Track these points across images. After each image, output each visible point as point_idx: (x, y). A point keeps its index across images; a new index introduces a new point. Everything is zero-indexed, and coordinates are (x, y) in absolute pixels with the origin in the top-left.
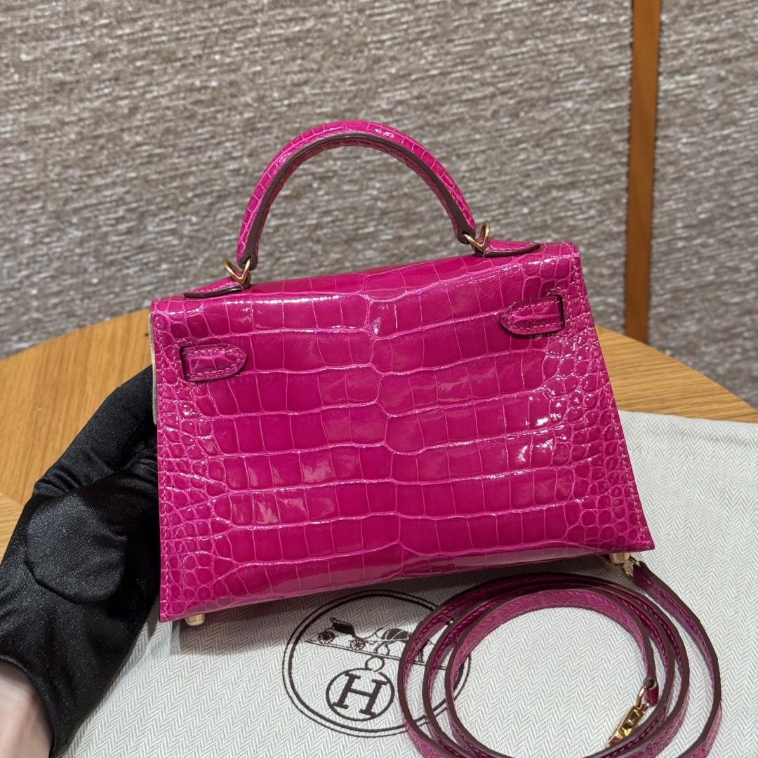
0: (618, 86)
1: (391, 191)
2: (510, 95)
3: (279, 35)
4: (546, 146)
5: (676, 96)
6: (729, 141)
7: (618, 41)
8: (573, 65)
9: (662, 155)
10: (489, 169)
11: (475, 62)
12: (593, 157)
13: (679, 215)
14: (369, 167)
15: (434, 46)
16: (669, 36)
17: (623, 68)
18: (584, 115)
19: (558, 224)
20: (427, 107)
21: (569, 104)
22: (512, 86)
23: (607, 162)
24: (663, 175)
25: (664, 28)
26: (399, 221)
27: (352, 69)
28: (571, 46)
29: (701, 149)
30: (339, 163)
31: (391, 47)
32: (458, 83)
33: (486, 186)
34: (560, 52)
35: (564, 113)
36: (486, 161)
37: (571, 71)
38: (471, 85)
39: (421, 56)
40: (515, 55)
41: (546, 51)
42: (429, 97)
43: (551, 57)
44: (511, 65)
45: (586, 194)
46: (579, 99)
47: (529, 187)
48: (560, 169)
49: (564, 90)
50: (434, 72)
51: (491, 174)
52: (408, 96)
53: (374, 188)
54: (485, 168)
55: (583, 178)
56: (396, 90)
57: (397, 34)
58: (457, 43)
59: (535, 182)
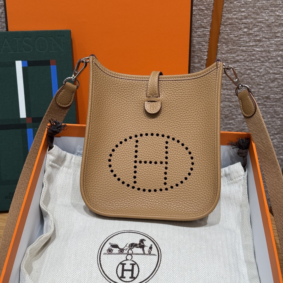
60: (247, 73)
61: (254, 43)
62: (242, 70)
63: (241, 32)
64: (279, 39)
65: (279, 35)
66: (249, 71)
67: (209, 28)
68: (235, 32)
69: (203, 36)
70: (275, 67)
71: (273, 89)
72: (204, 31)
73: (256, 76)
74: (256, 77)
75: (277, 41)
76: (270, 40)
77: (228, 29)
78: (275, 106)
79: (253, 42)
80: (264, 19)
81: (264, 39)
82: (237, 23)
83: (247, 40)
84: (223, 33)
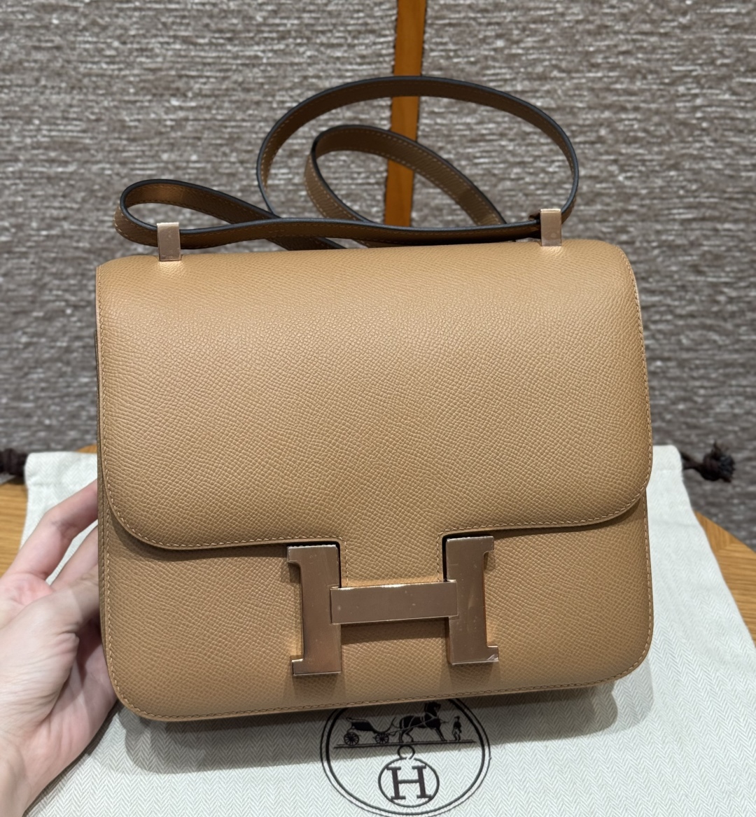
3: (41, 173)
60: (513, 176)
61: (526, 83)
62: (495, 166)
63: (485, 50)
64: (600, 74)
65: (600, 61)
66: (517, 170)
67: (391, 35)
68: (469, 49)
69: (375, 60)
70: (593, 158)
71: (590, 225)
72: (375, 44)
73: (538, 186)
74: (538, 189)
75: (593, 80)
76: (574, 75)
77: (445, 40)
79: (524, 79)
80: (552, 12)
81: (555, 73)
82: (473, 23)
83: (505, 74)
84: (432, 50)
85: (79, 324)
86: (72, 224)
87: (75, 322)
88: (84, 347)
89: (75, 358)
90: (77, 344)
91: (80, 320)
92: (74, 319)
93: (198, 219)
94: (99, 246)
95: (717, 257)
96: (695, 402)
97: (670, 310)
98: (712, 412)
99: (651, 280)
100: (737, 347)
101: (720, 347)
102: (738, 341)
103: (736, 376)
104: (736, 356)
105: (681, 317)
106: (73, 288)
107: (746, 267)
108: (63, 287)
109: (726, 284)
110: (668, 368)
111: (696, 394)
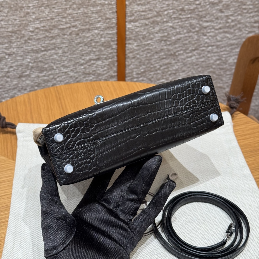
0: (113, 26)
1: (35, 60)
2: (76, 27)
4: (89, 45)
5: (132, 30)
6: (150, 45)
7: (112, 10)
8: (97, 17)
9: (128, 49)
10: (69, 53)
11: (63, 15)
12: (105, 49)
13: (135, 70)
14: (26, 51)
15: (48, 9)
16: (129, 9)
17: (114, 19)
18: (101, 35)
19: (94, 73)
20: (46, 30)
21: (96, 31)
22: (76, 24)
23: (110, 51)
24: (129, 57)
25: (127, 6)
26: (38, 70)
27: (19, 16)
28: (96, 11)
29: (141, 47)
30: (15, 49)
31: (33, 9)
32: (57, 22)
33: (68, 59)
34: (93, 13)
35: (94, 34)
36: (68, 50)
37: (96, 20)
38: (62, 23)
39: (43, 12)
40: (77, 13)
41: (87, 12)
42: (47, 27)
43: (89, 15)
44: (75, 17)
45: (103, 62)
46: (100, 29)
47: (84, 60)
48: (94, 53)
49: (94, 26)
50: (49, 18)
51: (70, 54)
52: (39, 26)
53: (28, 58)
54: (68, 52)
55: (102, 56)
56: (35, 24)
57: (34, 4)
58: (56, 8)
59: (86, 58)
78: (190, 19)
85: (11, 62)
86: (5, 22)
87: (9, 61)
88: (14, 70)
89: (11, 75)
90: (12, 69)
91: (11, 60)
92: (9, 60)
93: (51, 14)
94: (16, 30)
95: (228, 5)
96: (222, 60)
97: (213, 27)
98: (227, 63)
99: (207, 17)
100: (235, 38)
101: (229, 39)
102: (235, 36)
103: (234, 49)
104: (234, 41)
105: (217, 29)
106: (7, 48)
107: (237, 8)
108: (4, 48)
109: (231, 15)
110: (213, 49)
111: (222, 57)
